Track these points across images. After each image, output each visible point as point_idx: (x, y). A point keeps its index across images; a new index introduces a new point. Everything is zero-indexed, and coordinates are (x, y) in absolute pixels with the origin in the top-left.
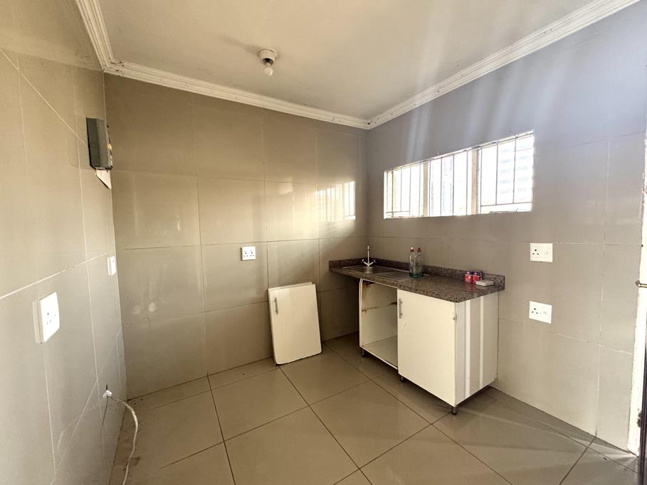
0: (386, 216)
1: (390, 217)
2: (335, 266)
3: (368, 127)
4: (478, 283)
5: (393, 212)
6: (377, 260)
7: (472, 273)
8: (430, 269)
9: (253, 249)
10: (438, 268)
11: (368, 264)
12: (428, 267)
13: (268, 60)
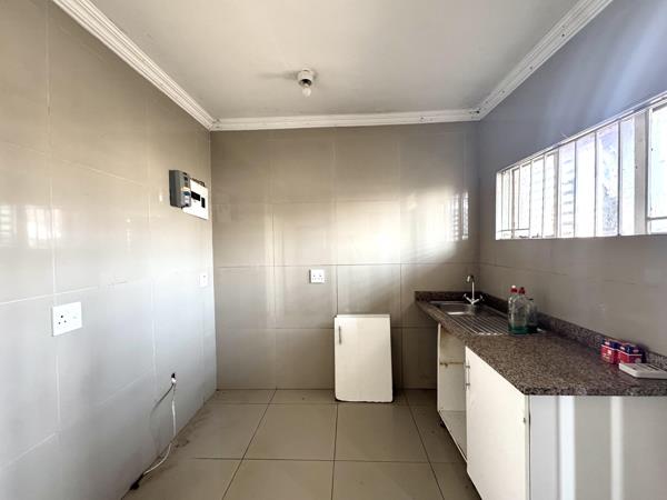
0: (499, 236)
1: (509, 237)
2: (423, 298)
3: (478, 117)
4: (623, 367)
5: (513, 231)
6: (484, 295)
7: (616, 346)
8: (553, 323)
9: (322, 272)
10: (565, 323)
11: (473, 301)
12: (552, 318)
13: (306, 81)
